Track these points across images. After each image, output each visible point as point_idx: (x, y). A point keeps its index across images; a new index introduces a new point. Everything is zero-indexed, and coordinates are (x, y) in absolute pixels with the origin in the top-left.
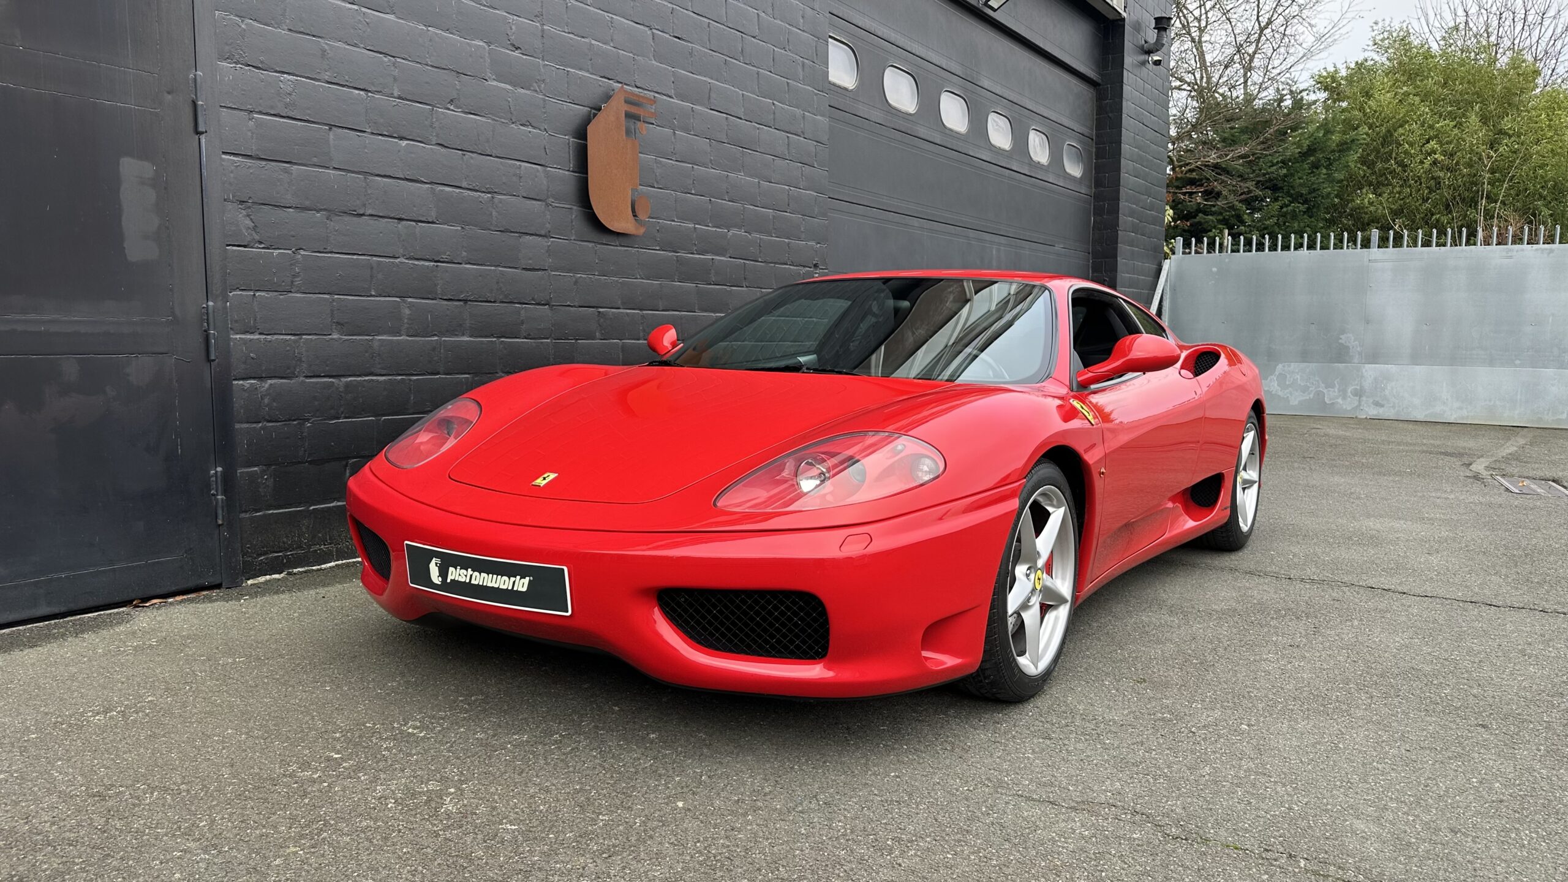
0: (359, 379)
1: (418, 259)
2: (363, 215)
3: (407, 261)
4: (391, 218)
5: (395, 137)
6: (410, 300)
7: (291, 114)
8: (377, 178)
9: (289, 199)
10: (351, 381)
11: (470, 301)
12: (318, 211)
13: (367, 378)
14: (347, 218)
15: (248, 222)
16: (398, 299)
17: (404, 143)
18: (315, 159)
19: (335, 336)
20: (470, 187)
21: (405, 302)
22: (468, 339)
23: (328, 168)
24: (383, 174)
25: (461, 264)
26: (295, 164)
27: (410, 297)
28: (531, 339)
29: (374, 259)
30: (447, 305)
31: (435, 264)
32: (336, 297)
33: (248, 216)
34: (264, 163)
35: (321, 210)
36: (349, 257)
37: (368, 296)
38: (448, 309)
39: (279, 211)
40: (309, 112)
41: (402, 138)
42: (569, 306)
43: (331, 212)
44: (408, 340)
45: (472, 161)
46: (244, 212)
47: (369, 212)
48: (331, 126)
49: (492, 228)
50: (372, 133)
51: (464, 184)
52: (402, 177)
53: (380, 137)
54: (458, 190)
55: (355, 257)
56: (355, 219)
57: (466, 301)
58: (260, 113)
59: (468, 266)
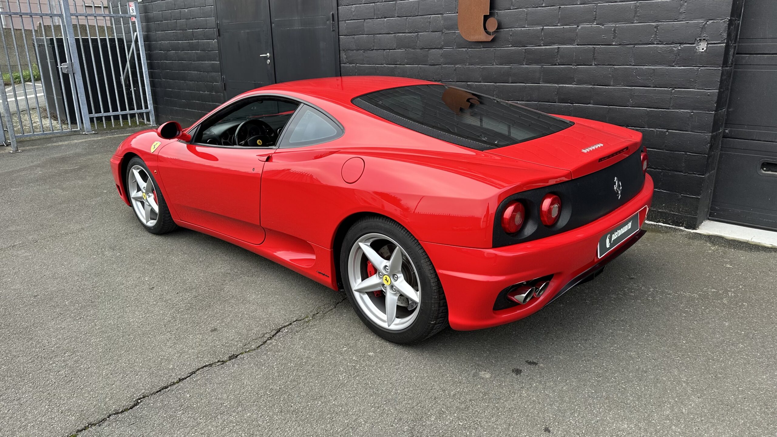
1: (389, 64)
2: (373, 50)
3: (386, 66)
4: (382, 50)
5: (383, 18)
7: (354, 18)
8: (378, 35)
9: (354, 47)
12: (361, 50)
14: (369, 52)
15: (345, 56)
17: (386, 19)
18: (360, 32)
20: (409, 32)
23: (364, 35)
24: (379, 33)
25: (404, 65)
26: (356, 35)
29: (377, 65)
31: (395, 66)
33: (345, 54)
34: (348, 37)
35: (362, 50)
39: (352, 52)
40: (359, 16)
41: (385, 18)
43: (365, 50)
45: (410, 20)
46: (344, 53)
47: (375, 48)
48: (364, 19)
49: (417, 48)
50: (376, 19)
51: (407, 31)
52: (385, 33)
53: (379, 19)
54: (404, 34)
55: (371, 65)
56: (371, 51)
58: (347, 20)
59: (407, 66)
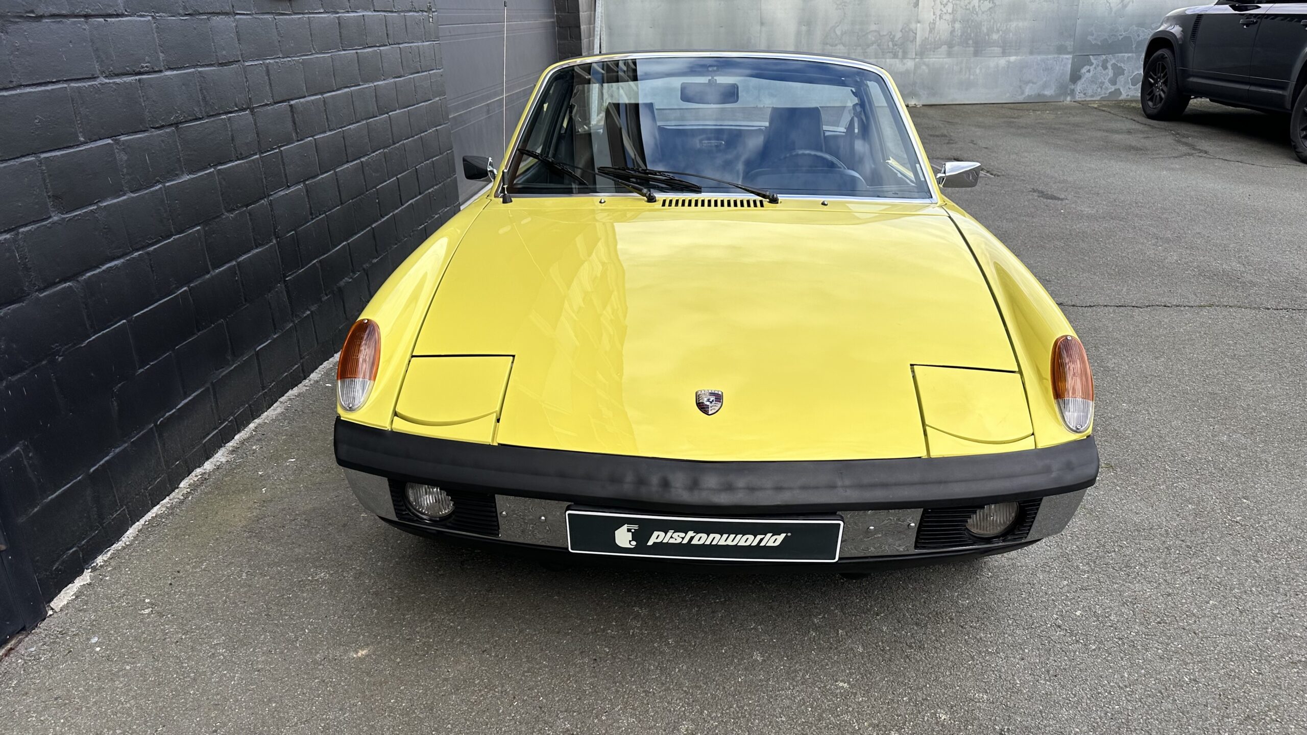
0: (98, 271)
1: (117, 75)
3: (107, 81)
6: (123, 138)
10: (89, 277)
11: (181, 123)
13: (104, 268)
16: (110, 141)
19: (56, 218)
21: (117, 142)
22: (188, 177)
25: (161, 71)
27: (123, 134)
28: (242, 159)
29: (73, 85)
30: (160, 135)
31: (137, 77)
32: (43, 156)
36: (43, 88)
37: (78, 146)
38: (163, 141)
42: (267, 105)
44: (133, 197)
55: (49, 87)
57: (176, 124)
59: (168, 73)
